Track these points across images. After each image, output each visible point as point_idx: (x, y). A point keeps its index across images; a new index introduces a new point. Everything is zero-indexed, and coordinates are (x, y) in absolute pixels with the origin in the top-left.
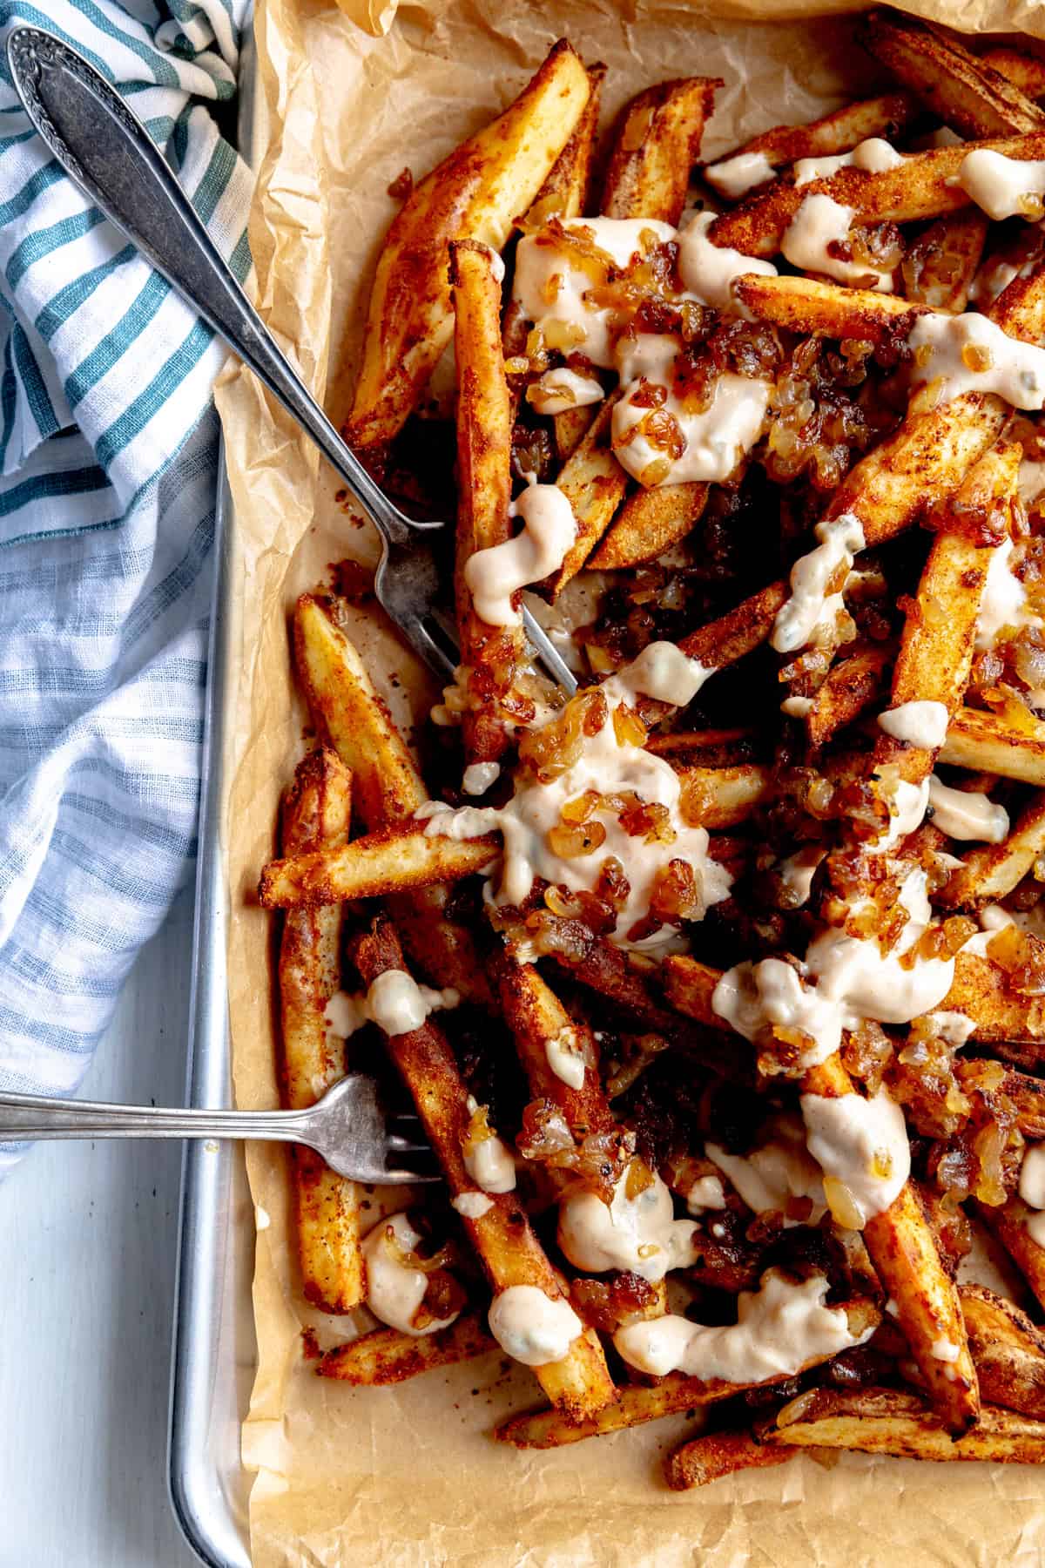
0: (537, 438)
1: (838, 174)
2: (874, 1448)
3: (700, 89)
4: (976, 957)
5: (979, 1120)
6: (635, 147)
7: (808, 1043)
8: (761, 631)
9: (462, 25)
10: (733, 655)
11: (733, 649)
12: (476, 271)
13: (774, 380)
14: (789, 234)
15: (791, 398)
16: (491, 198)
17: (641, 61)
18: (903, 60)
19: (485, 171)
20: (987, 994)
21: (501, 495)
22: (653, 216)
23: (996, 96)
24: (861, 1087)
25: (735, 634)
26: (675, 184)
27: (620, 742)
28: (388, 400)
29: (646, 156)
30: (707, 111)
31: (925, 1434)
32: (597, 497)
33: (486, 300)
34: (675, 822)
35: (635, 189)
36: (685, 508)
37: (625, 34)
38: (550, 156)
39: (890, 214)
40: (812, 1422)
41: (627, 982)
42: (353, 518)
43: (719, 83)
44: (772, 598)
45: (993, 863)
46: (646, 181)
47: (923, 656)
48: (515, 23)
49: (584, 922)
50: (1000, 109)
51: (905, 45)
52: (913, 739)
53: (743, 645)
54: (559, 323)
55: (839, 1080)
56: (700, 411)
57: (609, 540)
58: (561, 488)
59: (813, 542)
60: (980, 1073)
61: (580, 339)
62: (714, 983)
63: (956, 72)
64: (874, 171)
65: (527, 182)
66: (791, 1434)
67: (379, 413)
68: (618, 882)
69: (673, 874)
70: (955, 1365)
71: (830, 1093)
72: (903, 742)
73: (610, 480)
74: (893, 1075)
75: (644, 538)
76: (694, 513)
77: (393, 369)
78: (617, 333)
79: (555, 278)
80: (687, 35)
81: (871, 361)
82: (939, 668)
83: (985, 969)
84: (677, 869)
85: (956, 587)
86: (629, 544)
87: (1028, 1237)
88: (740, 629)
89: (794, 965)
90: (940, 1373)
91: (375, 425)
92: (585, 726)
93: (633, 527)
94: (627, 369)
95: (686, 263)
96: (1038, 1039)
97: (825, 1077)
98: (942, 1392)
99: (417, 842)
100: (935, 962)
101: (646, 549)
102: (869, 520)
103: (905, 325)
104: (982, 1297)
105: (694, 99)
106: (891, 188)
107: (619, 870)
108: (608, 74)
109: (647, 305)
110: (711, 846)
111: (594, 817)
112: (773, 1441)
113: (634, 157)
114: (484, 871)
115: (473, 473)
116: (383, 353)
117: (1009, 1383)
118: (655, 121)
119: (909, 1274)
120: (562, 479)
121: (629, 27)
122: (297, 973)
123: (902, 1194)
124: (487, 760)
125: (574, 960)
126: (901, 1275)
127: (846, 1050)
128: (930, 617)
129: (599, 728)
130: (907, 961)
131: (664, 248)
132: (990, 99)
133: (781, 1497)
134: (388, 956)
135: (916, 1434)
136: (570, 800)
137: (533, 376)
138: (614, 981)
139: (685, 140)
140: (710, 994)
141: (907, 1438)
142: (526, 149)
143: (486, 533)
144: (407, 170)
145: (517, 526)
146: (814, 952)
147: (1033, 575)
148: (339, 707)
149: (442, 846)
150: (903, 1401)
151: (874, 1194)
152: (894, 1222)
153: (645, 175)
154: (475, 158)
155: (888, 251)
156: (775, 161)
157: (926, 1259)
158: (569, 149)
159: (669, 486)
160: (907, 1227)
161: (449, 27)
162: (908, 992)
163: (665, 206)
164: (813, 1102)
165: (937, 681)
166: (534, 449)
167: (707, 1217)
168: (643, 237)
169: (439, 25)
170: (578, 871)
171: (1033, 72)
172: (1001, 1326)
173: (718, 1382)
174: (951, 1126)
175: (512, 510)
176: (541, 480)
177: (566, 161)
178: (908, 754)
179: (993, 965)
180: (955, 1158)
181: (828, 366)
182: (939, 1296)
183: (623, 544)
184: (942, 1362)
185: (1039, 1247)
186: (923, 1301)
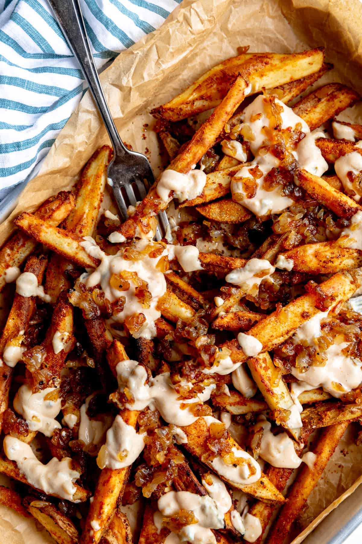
0: (214, 157)
2: (53, 535)
3: (355, 96)
4: (206, 423)
5: (163, 468)
6: (319, 97)
7: (132, 401)
8: (226, 270)
12: (240, 86)
13: (296, 203)
14: (341, 159)
15: (297, 210)
16: (262, 76)
17: (346, 74)
19: (267, 66)
20: (199, 437)
22: (307, 122)
24: (138, 428)
26: (322, 118)
28: (181, 109)
29: (321, 102)
30: (351, 105)
32: (215, 189)
34: (153, 304)
35: (309, 109)
36: (240, 216)
38: (291, 79)
40: (42, 512)
42: (144, 135)
44: (238, 263)
46: (314, 110)
47: (269, 326)
49: (100, 309)
54: (250, 129)
55: (133, 419)
56: (267, 190)
57: (209, 206)
58: (207, 177)
60: (176, 455)
61: (252, 139)
65: (278, 80)
66: (33, 510)
67: (175, 111)
68: (120, 306)
69: (138, 317)
70: (94, 532)
71: (127, 421)
72: (241, 346)
73: (224, 188)
74: (151, 432)
75: (220, 214)
76: (241, 219)
77: (190, 101)
78: (264, 147)
79: (259, 115)
83: (205, 429)
84: (141, 317)
85: (298, 314)
86: (214, 212)
87: (152, 516)
89: (148, 375)
90: (89, 531)
91: (171, 113)
92: (151, 253)
93: (220, 208)
94: (258, 159)
95: (302, 143)
96: (202, 463)
97: (129, 415)
98: (85, 537)
99: (75, 244)
100: (191, 414)
101: (218, 218)
102: (297, 265)
104: (123, 521)
105: (349, 98)
107: (124, 302)
108: (334, 70)
109: (279, 145)
110: (158, 320)
111: (130, 281)
112: (26, 508)
113: (317, 99)
114: (87, 269)
115: (190, 146)
116: (192, 94)
118: (332, 94)
119: (104, 494)
120: (210, 175)
122: (8, 251)
123: (123, 469)
125: (87, 316)
126: (102, 492)
127: (143, 413)
128: (282, 316)
129: (154, 257)
130: (183, 406)
131: (300, 133)
133: (16, 526)
134: (36, 269)
136: (127, 270)
137: (229, 138)
138: (95, 334)
139: (337, 107)
140: (119, 361)
142: (285, 70)
143: (180, 167)
144: (249, 46)
146: (158, 376)
147: (326, 330)
148: (89, 187)
149: (81, 252)
150: (72, 530)
151: (113, 462)
152: (113, 475)
153: (315, 107)
154: (268, 60)
156: (357, 136)
157: (113, 494)
158: (299, 81)
159: (240, 205)
160: (115, 480)
163: (314, 122)
164: (119, 419)
166: (211, 160)
167: (65, 427)
168: (298, 125)
170: (112, 294)
172: (121, 534)
173: (24, 477)
174: (153, 462)
176: (204, 171)
177: (295, 83)
178: (238, 351)
179: (208, 430)
180: (146, 472)
182: (108, 508)
183: (213, 211)
184: (91, 528)
185: (153, 521)
186: (102, 504)
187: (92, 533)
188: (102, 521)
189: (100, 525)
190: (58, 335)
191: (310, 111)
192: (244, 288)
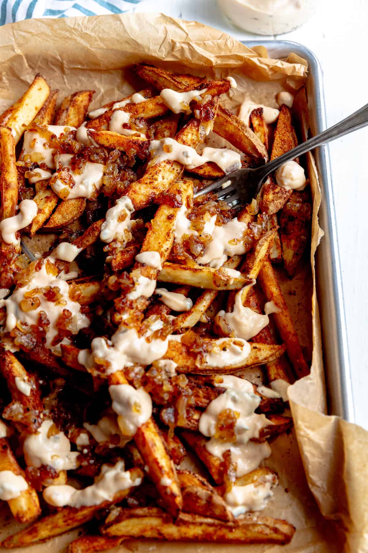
0: (29, 190)
1: (126, 106)
2: (146, 535)
3: (88, 93)
4: (177, 342)
5: (176, 395)
6: (65, 108)
7: (108, 364)
8: (96, 234)
9: (11, 78)
10: (88, 243)
11: (87, 241)
12: (6, 133)
13: (105, 164)
14: (111, 122)
15: (111, 169)
16: (15, 119)
17: (70, 88)
18: (146, 75)
19: (13, 112)
20: (181, 354)
21: (14, 203)
22: (70, 126)
23: (175, 80)
24: (132, 384)
25: (87, 235)
26: (79, 118)
27: (48, 272)
29: (69, 111)
30: (90, 100)
31: (166, 526)
32: (46, 202)
33: (9, 141)
34: (66, 299)
35: (66, 120)
36: (77, 207)
37: (63, 79)
38: (36, 108)
39: (142, 115)
40: (120, 522)
41: (50, 358)
43: (94, 92)
44: (99, 222)
45: (186, 316)
46: (69, 118)
47: (152, 239)
48: (28, 76)
49: (32, 335)
50: (176, 83)
51: (146, 69)
52: (147, 263)
53: (91, 240)
54: (36, 154)
55: (122, 379)
56: (79, 174)
57: (51, 217)
58: (34, 201)
59: (114, 204)
60: (177, 379)
61: (42, 159)
62: (78, 352)
63: (162, 75)
64: (137, 103)
65: (28, 116)
66: (114, 530)
68: (45, 318)
69: (64, 314)
70: (170, 488)
71: (118, 383)
72: (143, 264)
73: (50, 197)
75: (64, 217)
76: (80, 208)
78: (54, 155)
79: (35, 139)
80: (83, 79)
81: (137, 157)
82: (157, 243)
83: (180, 345)
84: (66, 313)
85: (165, 219)
86: (58, 219)
87: (206, 451)
88: (89, 233)
89: (105, 340)
90: (165, 491)
92: (36, 268)
93: (60, 213)
95: (78, 134)
96: (202, 371)
97: (116, 378)
100: (159, 341)
101: (64, 220)
102: (134, 199)
103: (146, 144)
104: (188, 473)
105: (85, 96)
106: (142, 106)
107: (45, 314)
108: (60, 93)
110: (81, 309)
111: (36, 295)
112: (107, 534)
113: (65, 111)
115: (4, 196)
117: (197, 502)
119: (151, 453)
120: (35, 199)
121: (64, 76)
123: (148, 422)
124: (5, 288)
125: (28, 348)
126: (148, 452)
127: (126, 371)
128: (156, 227)
129: (40, 268)
130: (148, 340)
131: (72, 132)
132: (173, 81)
135: (162, 526)
136: (29, 291)
137: (27, 170)
138: (44, 358)
139: (82, 107)
140: (77, 356)
141: (159, 528)
142: (27, 105)
143: (8, 215)
145: (18, 212)
146: (113, 338)
147: (193, 218)
150: (155, 510)
151: (135, 420)
152: (144, 432)
153: (69, 116)
155: (141, 126)
157: (159, 448)
158: (43, 109)
159: (71, 199)
160: (150, 435)
161: (8, 79)
162: (149, 351)
163: (74, 124)
164: (113, 387)
165: (156, 247)
166: (28, 193)
167: (82, 448)
168: (66, 129)
169: (4, 78)
170: (31, 317)
171: (191, 80)
173: (83, 508)
174: (166, 397)
175: (17, 208)
176: (28, 199)
177: (42, 112)
178: (145, 268)
179: (183, 345)
180: (170, 410)
181: (123, 159)
182: (164, 462)
183: (56, 219)
184: (165, 487)
185: (210, 454)
186: (156, 462)
187: (168, 491)
188: (168, 474)
189: (169, 477)
190: (18, 379)
191: (67, 121)
192: (120, 238)
